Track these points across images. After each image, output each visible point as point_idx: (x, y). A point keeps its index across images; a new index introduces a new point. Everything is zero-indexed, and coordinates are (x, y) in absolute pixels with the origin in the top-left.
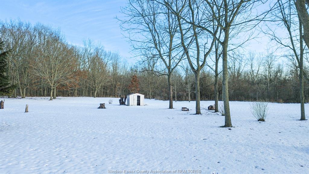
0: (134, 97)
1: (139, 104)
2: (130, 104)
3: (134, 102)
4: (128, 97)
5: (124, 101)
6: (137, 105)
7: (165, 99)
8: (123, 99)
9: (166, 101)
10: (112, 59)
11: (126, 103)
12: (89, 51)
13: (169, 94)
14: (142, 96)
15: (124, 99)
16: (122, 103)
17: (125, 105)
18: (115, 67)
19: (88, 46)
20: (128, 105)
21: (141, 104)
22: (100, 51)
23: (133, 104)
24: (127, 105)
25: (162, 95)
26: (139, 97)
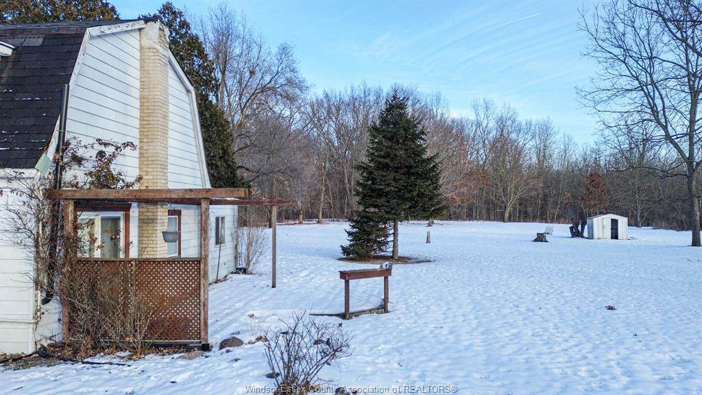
0: (602, 222)
1: (615, 236)
2: (596, 235)
3: (603, 233)
4: (588, 221)
5: (580, 230)
6: (612, 238)
7: (681, 227)
8: (577, 226)
9: (684, 232)
10: (533, 137)
11: (586, 234)
12: (484, 125)
13: (690, 214)
14: (623, 221)
15: (580, 226)
16: (576, 233)
17: (583, 237)
18: (543, 154)
19: (482, 116)
20: (591, 237)
21: (620, 236)
22: (509, 123)
23: (601, 236)
24: (587, 238)
25: (674, 218)
26: (614, 222)
